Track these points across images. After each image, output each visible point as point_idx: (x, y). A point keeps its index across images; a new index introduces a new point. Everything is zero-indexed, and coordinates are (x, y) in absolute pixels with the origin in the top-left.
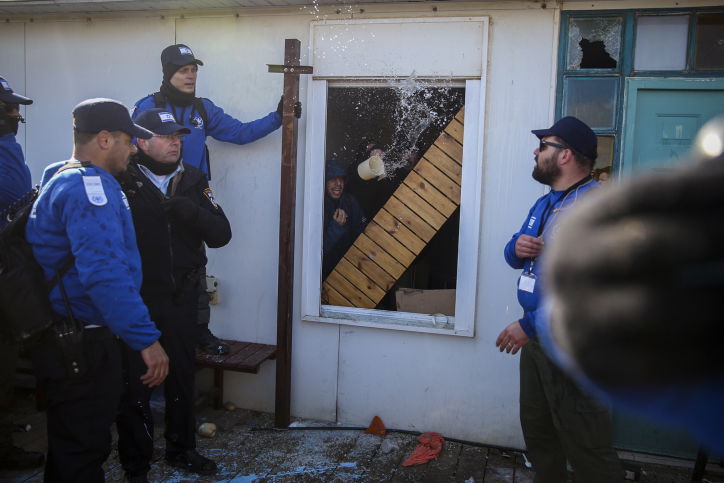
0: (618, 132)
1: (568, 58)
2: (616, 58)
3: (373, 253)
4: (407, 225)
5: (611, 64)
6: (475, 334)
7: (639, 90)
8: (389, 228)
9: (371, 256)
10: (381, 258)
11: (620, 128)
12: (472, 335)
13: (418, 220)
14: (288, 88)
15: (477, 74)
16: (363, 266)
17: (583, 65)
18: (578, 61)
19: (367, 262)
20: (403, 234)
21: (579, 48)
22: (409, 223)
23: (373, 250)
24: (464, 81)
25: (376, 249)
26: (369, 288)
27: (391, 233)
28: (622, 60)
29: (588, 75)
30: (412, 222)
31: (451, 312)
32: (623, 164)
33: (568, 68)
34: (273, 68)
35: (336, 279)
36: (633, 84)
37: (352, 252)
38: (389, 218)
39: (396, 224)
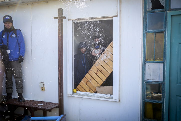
0: (165, 31)
1: (148, 6)
2: (164, 5)
3: (91, 80)
4: (101, 71)
5: (163, 7)
6: (119, 101)
7: (172, 15)
8: (96, 72)
9: (90, 81)
10: (93, 81)
11: (166, 29)
12: (118, 101)
13: (104, 70)
14: (59, 23)
15: (116, 15)
16: (88, 84)
17: (153, 8)
18: (151, 7)
19: (89, 83)
20: (100, 74)
21: (151, 3)
22: (102, 70)
23: (91, 79)
24: (113, 17)
25: (91, 78)
26: (89, 91)
27: (96, 74)
28: (166, 5)
29: (154, 12)
30: (103, 71)
31: (111, 94)
32: (167, 42)
33: (148, 10)
34: (55, 18)
35: (80, 88)
36: (170, 13)
37: (84, 79)
38: (96, 69)
39: (98, 71)
